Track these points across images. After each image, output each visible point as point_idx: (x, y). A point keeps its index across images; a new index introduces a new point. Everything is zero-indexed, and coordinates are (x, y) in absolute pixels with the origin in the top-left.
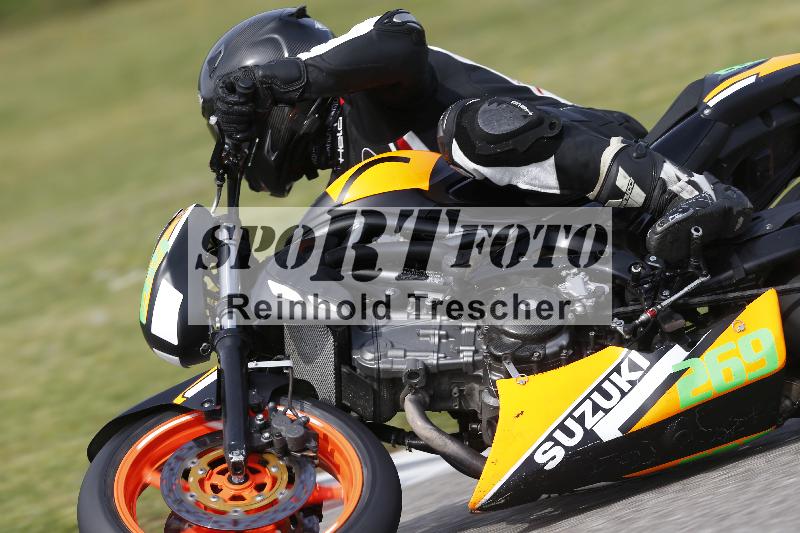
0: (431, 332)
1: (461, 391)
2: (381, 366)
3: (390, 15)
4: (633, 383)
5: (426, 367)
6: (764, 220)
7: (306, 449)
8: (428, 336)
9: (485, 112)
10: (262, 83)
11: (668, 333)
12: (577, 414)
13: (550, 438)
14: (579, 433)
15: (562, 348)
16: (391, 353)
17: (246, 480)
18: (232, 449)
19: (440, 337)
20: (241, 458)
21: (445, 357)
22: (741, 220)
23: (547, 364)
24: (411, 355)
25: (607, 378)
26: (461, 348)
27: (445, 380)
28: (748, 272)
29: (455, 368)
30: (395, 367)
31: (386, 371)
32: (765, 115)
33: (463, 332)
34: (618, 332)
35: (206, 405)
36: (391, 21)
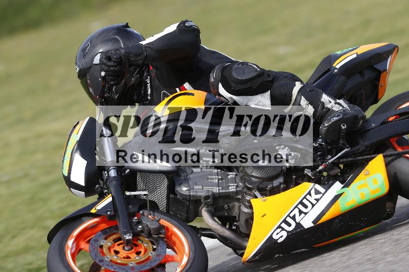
0: (214, 177)
1: (229, 206)
2: (191, 194)
3: (184, 23)
4: (317, 200)
5: (213, 194)
6: (370, 122)
7: (160, 234)
8: (212, 179)
9: (236, 69)
10: (124, 56)
11: (332, 176)
12: (292, 215)
13: (279, 227)
14: (294, 225)
15: (281, 184)
16: (196, 187)
17: (132, 249)
18: (125, 233)
19: (219, 179)
20: (131, 237)
21: (222, 189)
22: (361, 122)
23: (274, 191)
24: (206, 188)
25: (305, 197)
26: (230, 185)
27: (221, 200)
28: (366, 147)
29: (228, 194)
30: (198, 194)
31: (194, 196)
32: (361, 73)
33: (229, 177)
34: (308, 175)
35: (109, 213)
36: (184, 25)
